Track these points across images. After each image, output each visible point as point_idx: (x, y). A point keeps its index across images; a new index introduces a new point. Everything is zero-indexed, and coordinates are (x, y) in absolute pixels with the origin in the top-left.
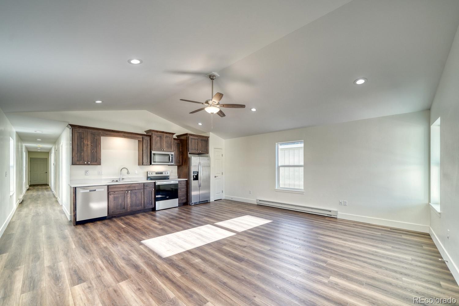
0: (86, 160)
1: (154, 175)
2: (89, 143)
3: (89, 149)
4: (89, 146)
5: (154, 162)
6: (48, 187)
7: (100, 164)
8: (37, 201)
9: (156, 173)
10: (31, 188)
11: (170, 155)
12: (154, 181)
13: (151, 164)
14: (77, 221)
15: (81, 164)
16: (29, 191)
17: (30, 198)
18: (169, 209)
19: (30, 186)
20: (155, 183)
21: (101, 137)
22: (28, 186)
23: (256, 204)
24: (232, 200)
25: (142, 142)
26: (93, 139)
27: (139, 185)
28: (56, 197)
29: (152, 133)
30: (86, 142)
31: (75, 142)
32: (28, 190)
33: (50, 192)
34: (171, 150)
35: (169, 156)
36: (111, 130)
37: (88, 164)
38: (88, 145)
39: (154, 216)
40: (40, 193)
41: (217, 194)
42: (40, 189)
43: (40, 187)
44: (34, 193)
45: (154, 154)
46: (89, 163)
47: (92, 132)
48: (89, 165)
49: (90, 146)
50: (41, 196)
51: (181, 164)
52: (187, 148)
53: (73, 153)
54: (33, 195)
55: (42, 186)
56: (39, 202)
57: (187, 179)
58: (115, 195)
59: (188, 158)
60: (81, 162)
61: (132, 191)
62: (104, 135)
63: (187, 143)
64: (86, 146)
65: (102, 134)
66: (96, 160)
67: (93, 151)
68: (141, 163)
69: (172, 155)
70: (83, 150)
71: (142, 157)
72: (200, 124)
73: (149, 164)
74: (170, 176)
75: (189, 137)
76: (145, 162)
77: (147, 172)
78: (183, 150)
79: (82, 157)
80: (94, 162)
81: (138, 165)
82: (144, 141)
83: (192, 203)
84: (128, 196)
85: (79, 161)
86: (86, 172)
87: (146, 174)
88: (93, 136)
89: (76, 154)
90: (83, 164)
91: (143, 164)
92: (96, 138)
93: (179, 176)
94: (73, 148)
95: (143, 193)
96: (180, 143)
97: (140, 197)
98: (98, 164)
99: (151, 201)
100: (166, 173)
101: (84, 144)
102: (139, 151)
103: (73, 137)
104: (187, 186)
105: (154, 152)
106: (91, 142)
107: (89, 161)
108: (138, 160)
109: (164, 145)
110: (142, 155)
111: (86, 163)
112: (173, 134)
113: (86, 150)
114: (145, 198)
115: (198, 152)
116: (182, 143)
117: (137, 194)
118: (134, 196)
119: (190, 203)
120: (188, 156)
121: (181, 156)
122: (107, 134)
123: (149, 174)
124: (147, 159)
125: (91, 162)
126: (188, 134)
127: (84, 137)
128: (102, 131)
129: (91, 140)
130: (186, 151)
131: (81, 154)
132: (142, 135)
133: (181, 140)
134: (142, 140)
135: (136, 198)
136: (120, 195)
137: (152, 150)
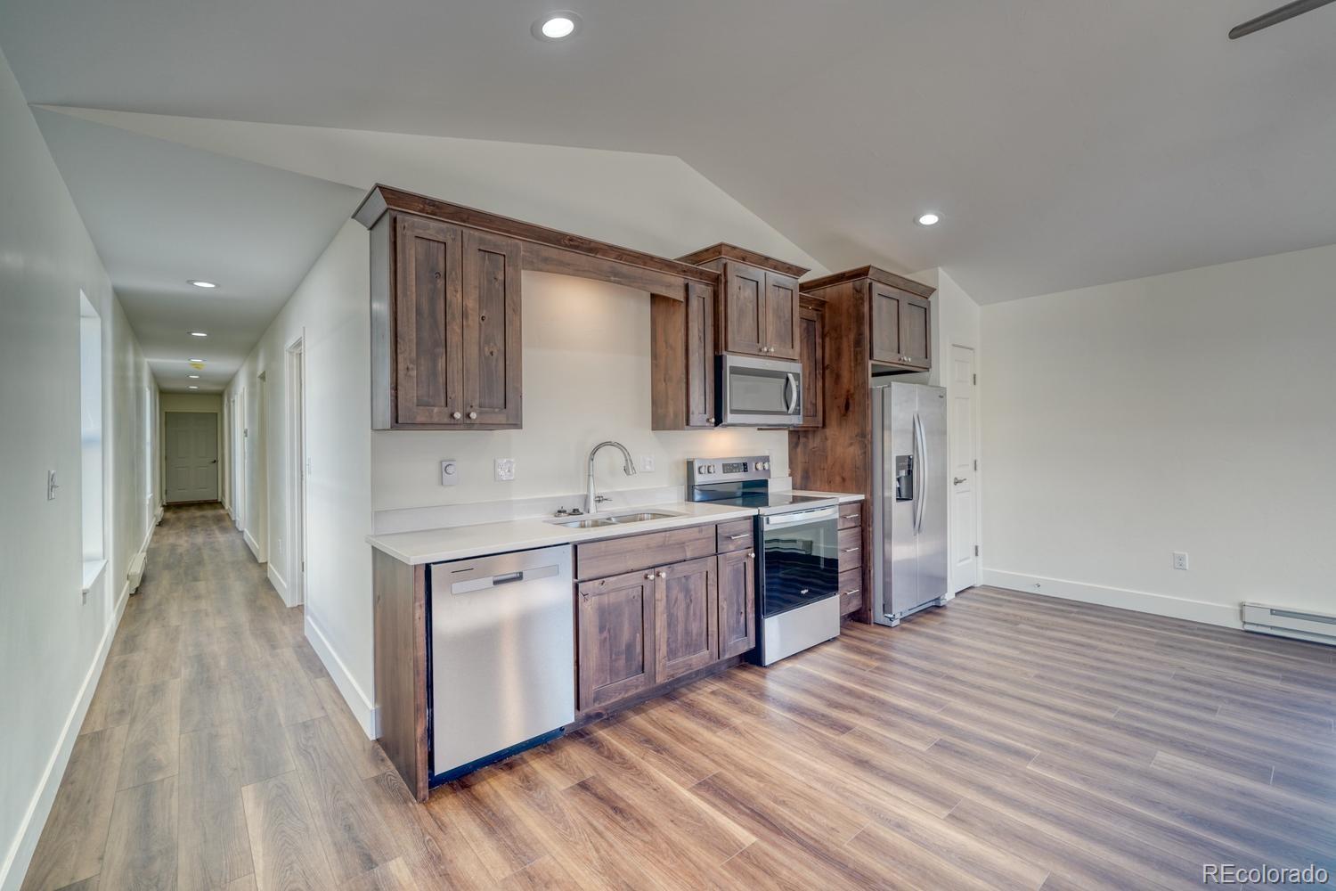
0: (460, 400)
1: (719, 476)
2: (471, 303)
3: (473, 335)
4: (470, 322)
5: (733, 412)
6: (222, 512)
7: (517, 425)
8: (196, 579)
9: (724, 465)
10: (169, 515)
11: (790, 376)
12: (753, 512)
13: (719, 420)
14: (438, 771)
15: (436, 420)
16: (165, 530)
17: (168, 567)
18: (810, 656)
19: (168, 507)
20: (756, 521)
21: (523, 272)
22: (160, 510)
23: (1238, 625)
24: (1036, 591)
25: (683, 305)
26: (490, 282)
28: (261, 560)
29: (725, 265)
30: (459, 295)
31: (405, 295)
32: (160, 524)
33: (232, 536)
34: (790, 351)
35: (784, 381)
36: (564, 235)
37: (467, 424)
38: (464, 314)
39: (761, 694)
40: (200, 539)
41: (959, 565)
42: (198, 522)
43: (198, 513)
44: (182, 541)
45: (736, 370)
46: (473, 415)
47: (482, 241)
48: (471, 426)
49: (473, 320)
50: (206, 553)
51: (821, 425)
52: (858, 342)
53: (400, 357)
54: (180, 550)
55: (203, 509)
56: (201, 586)
57: (861, 497)
58: (605, 599)
59: (867, 394)
60: (436, 410)
61: (673, 570)
62: (532, 262)
63: (859, 319)
64: (459, 320)
65: (528, 254)
66: (502, 401)
67: (491, 350)
68: (676, 415)
69: (796, 376)
70: (444, 342)
71: (684, 386)
72: (929, 219)
73: (713, 420)
74: (769, 480)
75: (870, 284)
76: (696, 412)
77: (690, 464)
78: (827, 356)
79: (441, 381)
80: (495, 413)
81: (653, 429)
82: (695, 304)
83: (891, 613)
84: (658, 596)
85: (428, 405)
86: (444, 464)
87: (683, 472)
88: (487, 262)
89: (411, 366)
90: (446, 420)
91: (688, 424)
92: (501, 277)
93: (799, 481)
94: (399, 328)
95: (712, 576)
96: (815, 319)
97: (704, 598)
98: (511, 422)
99: (743, 615)
100: (760, 466)
101: (450, 306)
102: (654, 356)
103: (399, 265)
104: (862, 531)
105: (731, 361)
106: (480, 297)
107: (472, 407)
108: (654, 403)
109: (771, 325)
110: (684, 376)
111: (458, 415)
112: (800, 271)
113: (460, 344)
114: (723, 604)
115: (900, 362)
116: (822, 318)
117: (692, 587)
118: (681, 596)
119: (882, 617)
120: (865, 383)
121: (820, 384)
122: (546, 260)
123: (700, 473)
124: (703, 397)
125: (480, 414)
126: (871, 272)
127: (448, 264)
128: (524, 243)
129: (480, 284)
130: (856, 360)
131: (435, 366)
132: (684, 271)
133: (822, 304)
134: (682, 300)
135: (688, 607)
136: (624, 592)
137: (726, 349)
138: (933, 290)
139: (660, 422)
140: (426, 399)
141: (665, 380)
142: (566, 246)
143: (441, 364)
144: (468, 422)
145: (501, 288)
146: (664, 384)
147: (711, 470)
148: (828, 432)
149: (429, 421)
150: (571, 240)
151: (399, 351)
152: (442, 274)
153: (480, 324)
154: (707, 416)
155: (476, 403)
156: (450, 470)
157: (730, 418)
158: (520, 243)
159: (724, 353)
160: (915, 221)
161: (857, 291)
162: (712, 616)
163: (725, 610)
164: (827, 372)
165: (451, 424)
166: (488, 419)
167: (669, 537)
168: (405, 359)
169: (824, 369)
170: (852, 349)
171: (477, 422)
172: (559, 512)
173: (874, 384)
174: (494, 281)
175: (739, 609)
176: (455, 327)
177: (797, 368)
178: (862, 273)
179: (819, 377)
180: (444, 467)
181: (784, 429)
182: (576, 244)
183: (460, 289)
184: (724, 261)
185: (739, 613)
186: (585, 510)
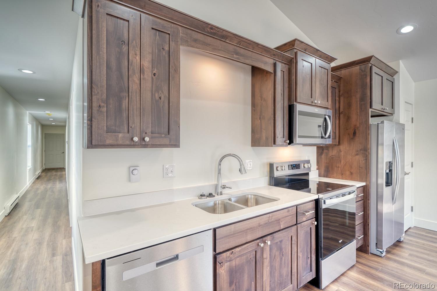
0: (138, 129)
1: (286, 172)
2: (146, 64)
3: (147, 85)
4: (146, 76)
5: (300, 137)
7: (176, 144)
9: (289, 165)
11: (327, 117)
12: (315, 197)
15: (120, 142)
20: (317, 202)
21: (181, 47)
25: (273, 75)
26: (159, 51)
27: (287, 214)
29: (296, 53)
30: (138, 58)
31: (98, 53)
34: (327, 104)
35: (324, 119)
37: (143, 144)
38: (141, 70)
42: (52, 177)
45: (302, 113)
46: (147, 139)
47: (154, 23)
48: (145, 146)
49: (148, 75)
51: (337, 144)
52: (363, 99)
53: (94, 98)
55: (57, 172)
57: (364, 184)
58: (234, 263)
59: (368, 127)
60: (120, 135)
61: (273, 238)
62: (187, 41)
63: (363, 86)
64: (137, 75)
65: (184, 36)
66: (167, 130)
67: (160, 95)
68: (267, 139)
69: (329, 117)
70: (127, 89)
71: (272, 121)
72: (407, 29)
73: (288, 141)
74: (310, 173)
75: (371, 68)
76: (279, 137)
77: (271, 166)
78: (341, 107)
79: (125, 115)
80: (162, 137)
81: (252, 146)
82: (279, 74)
83: (382, 249)
84: (265, 256)
85: (115, 132)
86: (132, 169)
87: (267, 169)
88: (158, 37)
89: (102, 104)
90: (128, 142)
91: (274, 143)
92: (167, 48)
93: (323, 173)
94: (93, 77)
95: (294, 238)
96: (336, 87)
97: (290, 252)
98: (172, 143)
99: (310, 259)
100: (306, 165)
101: (131, 65)
102: (253, 105)
103: (94, 32)
104: (364, 202)
105: (299, 108)
106: (152, 60)
107: (146, 133)
108: (253, 132)
109: (318, 89)
110: (272, 116)
111: (136, 139)
112: (332, 59)
113: (138, 91)
114: (300, 254)
115: (382, 110)
116: (339, 87)
117: (283, 246)
118: (277, 253)
119: (375, 250)
120: (367, 121)
121: (337, 122)
122: (195, 40)
123: (277, 170)
124: (283, 128)
125: (151, 138)
126: (373, 59)
127: (130, 35)
128: (182, 28)
129: (152, 50)
130: (361, 108)
131: (120, 105)
132: (274, 55)
133: (340, 78)
134: (272, 72)
135: (281, 259)
136: (245, 257)
137: (296, 101)
138: (396, 72)
139: (256, 142)
140: (114, 128)
141: (260, 119)
142: (208, 32)
143: (125, 103)
144: (143, 143)
145: (167, 56)
146: (259, 121)
147: (283, 169)
148: (342, 147)
149: (116, 143)
150: (211, 29)
151: (93, 93)
152: (126, 42)
153: (152, 78)
154: (284, 139)
155: (149, 130)
156: (135, 172)
157: (297, 140)
158: (180, 28)
159: (295, 103)
160: (398, 31)
161: (362, 71)
162: (294, 263)
163: (301, 257)
164: (341, 116)
165: (132, 145)
166: (157, 142)
167: (272, 217)
168: (98, 99)
169: (339, 114)
170: (359, 103)
171: (150, 143)
172: (201, 196)
173: (373, 121)
174: (162, 50)
175: (307, 256)
176: (135, 78)
177: (329, 112)
178: (367, 60)
179: (337, 118)
180: (131, 170)
181: (315, 146)
182: (214, 31)
183: (138, 53)
184: (295, 51)
185: (308, 258)
186: (215, 193)
